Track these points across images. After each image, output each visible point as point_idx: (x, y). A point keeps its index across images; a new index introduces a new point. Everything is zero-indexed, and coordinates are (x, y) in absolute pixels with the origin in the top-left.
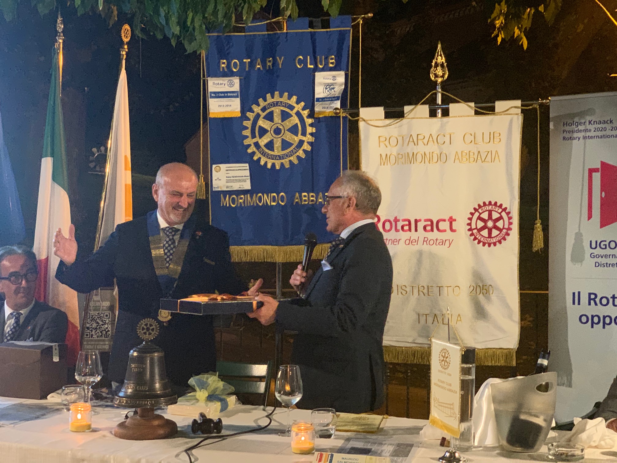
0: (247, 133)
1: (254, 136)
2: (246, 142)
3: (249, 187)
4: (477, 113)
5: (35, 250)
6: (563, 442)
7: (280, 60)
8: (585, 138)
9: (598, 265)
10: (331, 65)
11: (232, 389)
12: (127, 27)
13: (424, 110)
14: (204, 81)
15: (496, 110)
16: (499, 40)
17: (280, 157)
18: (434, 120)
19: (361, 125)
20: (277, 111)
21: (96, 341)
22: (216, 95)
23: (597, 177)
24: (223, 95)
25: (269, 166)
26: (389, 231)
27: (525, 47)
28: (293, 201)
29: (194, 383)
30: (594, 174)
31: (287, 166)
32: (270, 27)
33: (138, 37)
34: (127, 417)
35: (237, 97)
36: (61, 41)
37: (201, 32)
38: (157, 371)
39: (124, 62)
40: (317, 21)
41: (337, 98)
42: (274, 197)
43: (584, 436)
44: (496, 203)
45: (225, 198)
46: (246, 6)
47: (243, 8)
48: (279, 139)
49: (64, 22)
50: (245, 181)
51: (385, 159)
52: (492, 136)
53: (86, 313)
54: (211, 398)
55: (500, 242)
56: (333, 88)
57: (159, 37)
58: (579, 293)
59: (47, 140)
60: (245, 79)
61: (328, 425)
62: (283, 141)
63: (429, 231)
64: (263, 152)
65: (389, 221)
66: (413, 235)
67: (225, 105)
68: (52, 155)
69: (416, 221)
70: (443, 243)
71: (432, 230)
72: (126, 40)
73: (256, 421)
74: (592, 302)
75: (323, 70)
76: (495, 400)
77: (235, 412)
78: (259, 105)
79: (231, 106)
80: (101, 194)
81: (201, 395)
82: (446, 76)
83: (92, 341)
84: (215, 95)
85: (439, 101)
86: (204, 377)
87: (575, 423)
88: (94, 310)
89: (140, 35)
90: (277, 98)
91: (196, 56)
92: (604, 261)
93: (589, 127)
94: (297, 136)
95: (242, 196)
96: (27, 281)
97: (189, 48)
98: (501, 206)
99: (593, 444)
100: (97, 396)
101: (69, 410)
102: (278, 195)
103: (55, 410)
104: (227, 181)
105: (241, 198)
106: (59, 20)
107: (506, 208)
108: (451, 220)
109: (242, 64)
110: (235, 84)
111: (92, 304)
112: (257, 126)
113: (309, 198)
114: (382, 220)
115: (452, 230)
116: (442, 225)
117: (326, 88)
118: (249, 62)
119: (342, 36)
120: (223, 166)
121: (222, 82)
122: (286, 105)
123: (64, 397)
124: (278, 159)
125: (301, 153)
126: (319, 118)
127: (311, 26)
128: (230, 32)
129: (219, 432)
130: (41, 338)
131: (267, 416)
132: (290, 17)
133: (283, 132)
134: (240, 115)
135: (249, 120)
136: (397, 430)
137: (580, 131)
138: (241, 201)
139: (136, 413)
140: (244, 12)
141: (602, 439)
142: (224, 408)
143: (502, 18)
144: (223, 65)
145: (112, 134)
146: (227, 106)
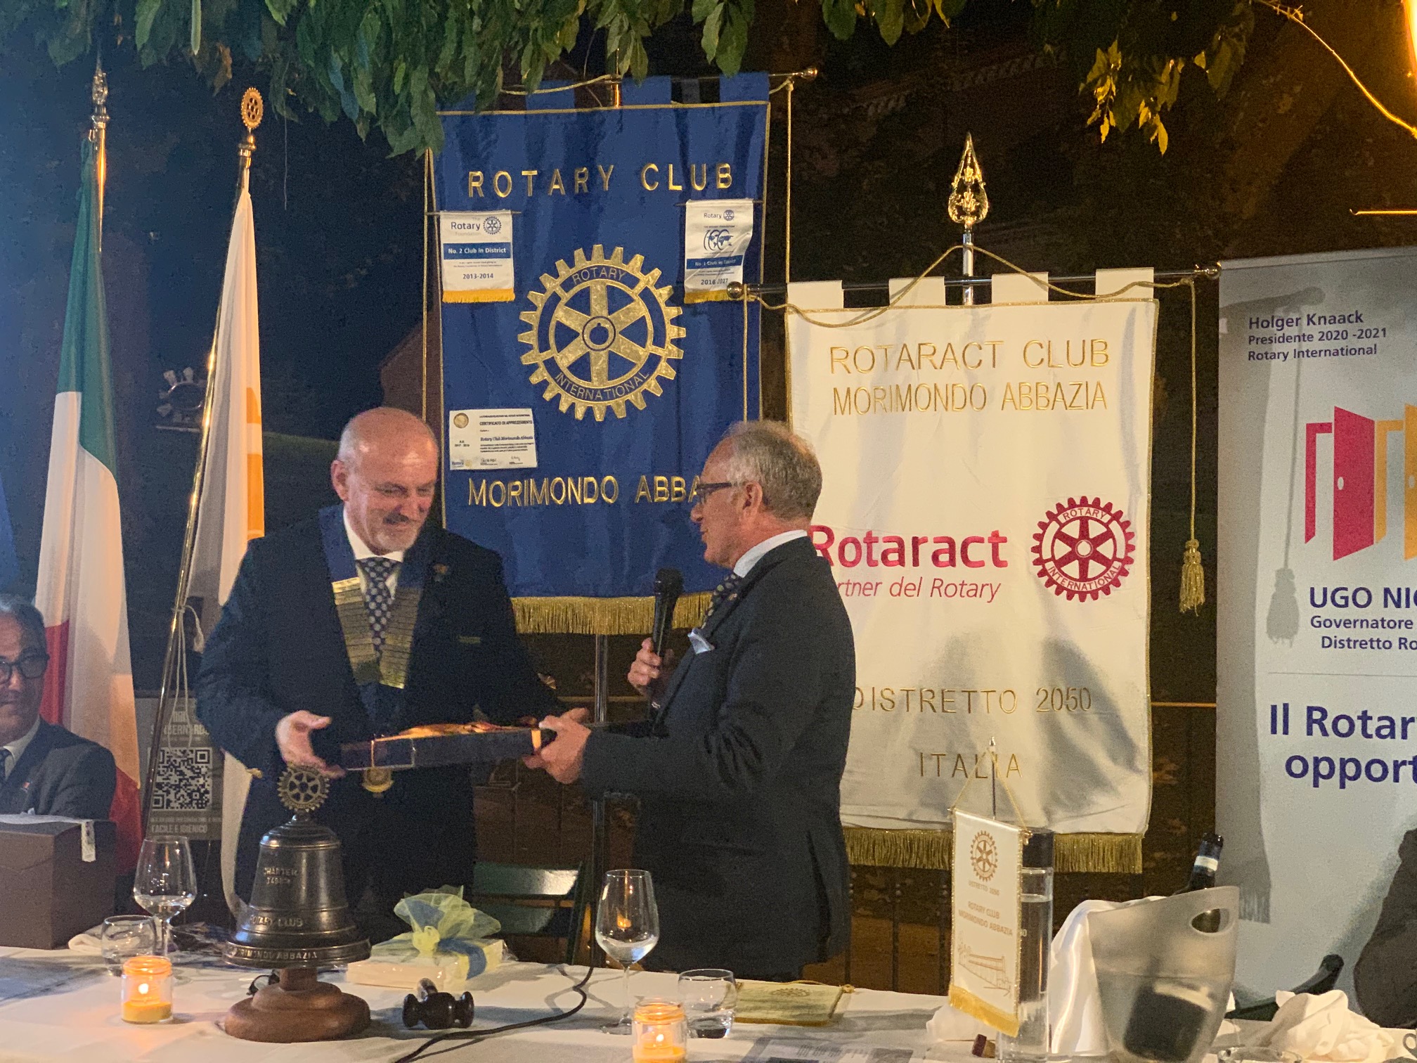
0: (529, 338)
1: (544, 346)
2: (527, 359)
3: (534, 464)
4: (1054, 297)
5: (40, 603)
6: (1252, 1045)
7: (606, 171)
8: (1298, 354)
9: (1328, 643)
10: (722, 186)
11: (496, 925)
12: (253, 93)
13: (933, 287)
14: (431, 218)
15: (1098, 292)
16: (1105, 130)
17: (605, 395)
18: (956, 311)
19: (791, 320)
20: (598, 288)
21: (176, 814)
22: (458, 251)
23: (1326, 443)
24: (474, 251)
25: (579, 414)
26: (854, 563)
27: (1163, 148)
28: (636, 494)
29: (407, 912)
30: (1319, 436)
31: (621, 413)
32: (582, 98)
33: (281, 117)
34: (253, 990)
35: (507, 256)
36: (102, 125)
37: (425, 106)
38: (322, 883)
39: (246, 175)
40: (691, 84)
41: (736, 261)
42: (590, 484)
43: (1300, 1032)
44: (1097, 501)
45: (478, 488)
46: (530, 47)
47: (521, 53)
48: (602, 352)
49: (108, 82)
50: (523, 448)
51: (844, 400)
52: (1089, 350)
53: (155, 752)
54: (447, 946)
55: (1107, 591)
56: (727, 238)
57: (329, 116)
58: (1286, 707)
59: (69, 352)
60: (525, 215)
61: (716, 1007)
62: (611, 355)
63: (944, 565)
64: (566, 383)
65: (855, 541)
66: (908, 573)
67: (478, 275)
68: (80, 388)
69: (916, 542)
70: (977, 591)
71: (952, 562)
72: (251, 124)
73: (549, 999)
74: (1316, 727)
75: (703, 196)
76: (1097, 949)
77: (500, 980)
78: (557, 276)
79: (492, 276)
80: (192, 476)
81: (424, 938)
82: (984, 212)
83: (168, 815)
84: (455, 252)
85: (969, 268)
86: (429, 898)
87: (1280, 1003)
88: (174, 744)
89: (285, 114)
90: (598, 259)
91: (412, 163)
92: (1342, 633)
93: (1307, 329)
94: (643, 346)
95: (518, 483)
96: (24, 678)
97: (399, 144)
98: (1108, 508)
99: (1322, 1051)
100: (183, 942)
101: (119, 973)
102: (599, 482)
103: (87, 972)
104: (484, 449)
105: (516, 488)
106: (99, 76)
107: (1120, 513)
108: (997, 540)
109: (519, 182)
110: (503, 227)
111: (168, 730)
112: (553, 323)
113: (670, 489)
114: (838, 539)
115: (998, 563)
116: (975, 552)
117: (711, 238)
118: (534, 176)
119: (748, 119)
120: (474, 414)
121: (471, 222)
122: (618, 275)
123: (106, 943)
124: (599, 400)
125: (652, 385)
126: (695, 306)
127: (677, 95)
128: (491, 108)
129: (466, 1023)
130: (55, 807)
131: (576, 988)
132: (628, 75)
133: (611, 335)
134: (512, 297)
135: (534, 308)
136: (873, 1019)
137: (1286, 339)
138: (513, 493)
139: (273, 979)
140: (524, 63)
141: (1342, 1039)
142: (477, 968)
143: (1109, 81)
144: (475, 184)
145: (219, 339)
146: (483, 276)
